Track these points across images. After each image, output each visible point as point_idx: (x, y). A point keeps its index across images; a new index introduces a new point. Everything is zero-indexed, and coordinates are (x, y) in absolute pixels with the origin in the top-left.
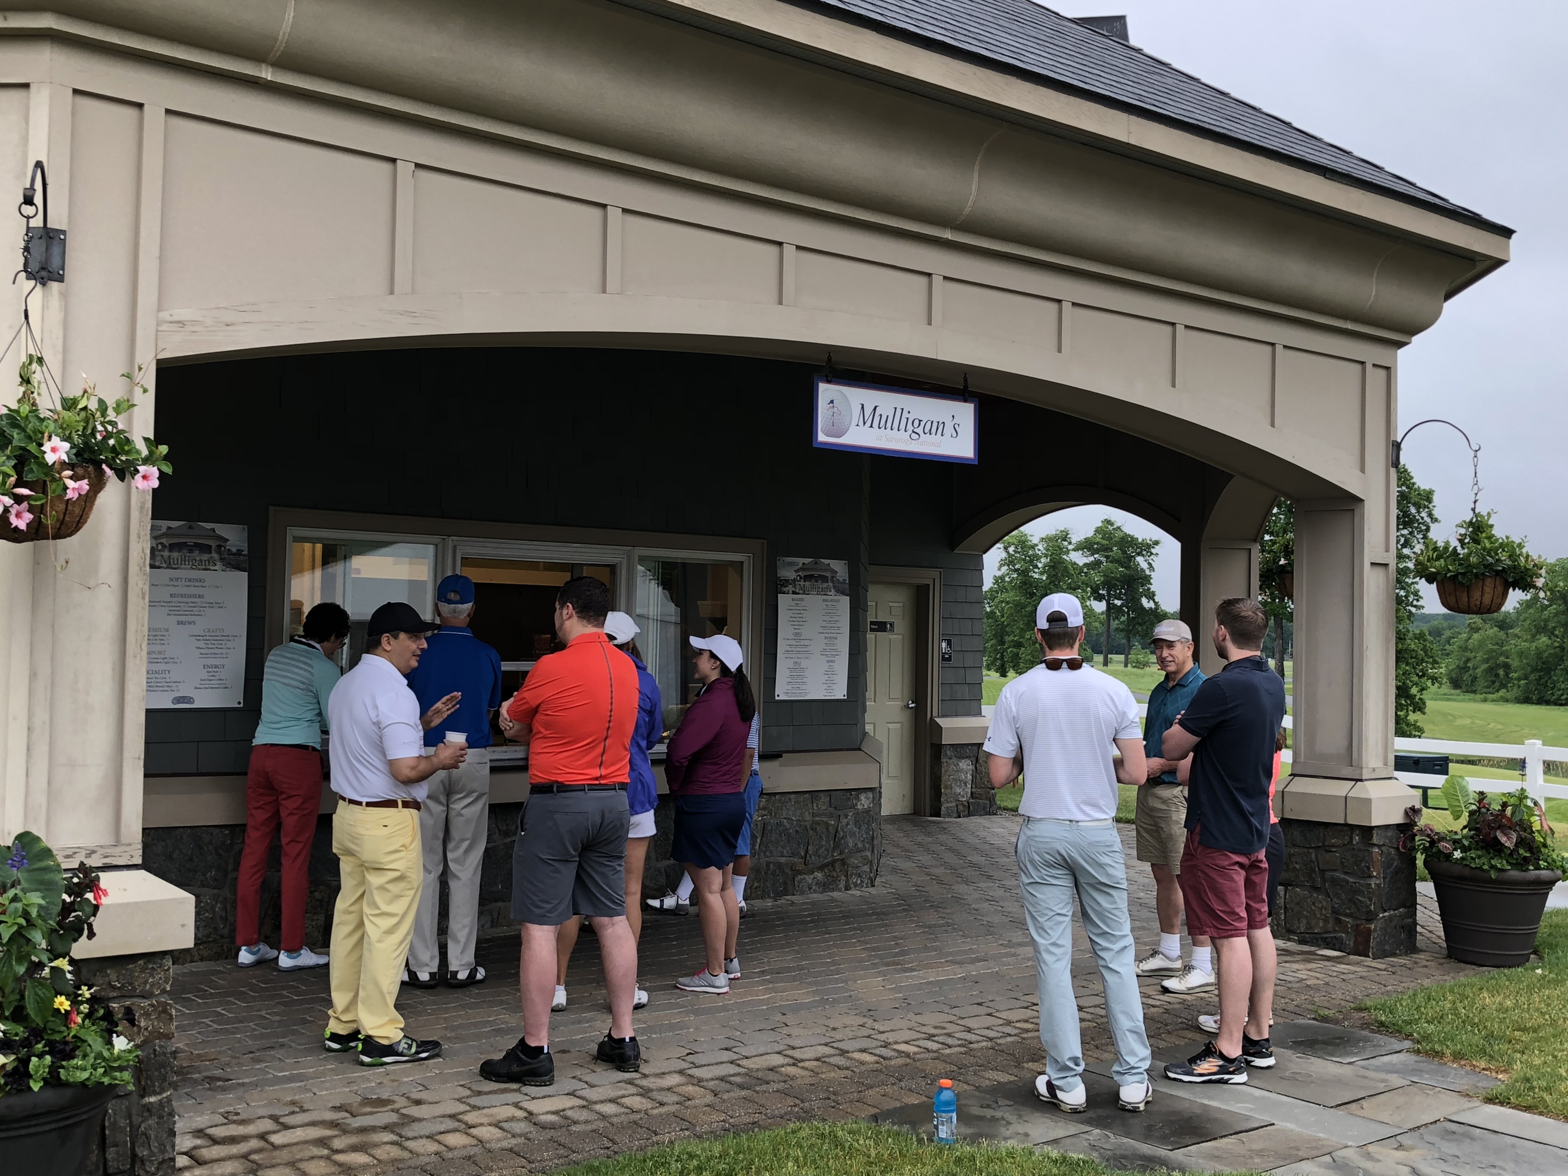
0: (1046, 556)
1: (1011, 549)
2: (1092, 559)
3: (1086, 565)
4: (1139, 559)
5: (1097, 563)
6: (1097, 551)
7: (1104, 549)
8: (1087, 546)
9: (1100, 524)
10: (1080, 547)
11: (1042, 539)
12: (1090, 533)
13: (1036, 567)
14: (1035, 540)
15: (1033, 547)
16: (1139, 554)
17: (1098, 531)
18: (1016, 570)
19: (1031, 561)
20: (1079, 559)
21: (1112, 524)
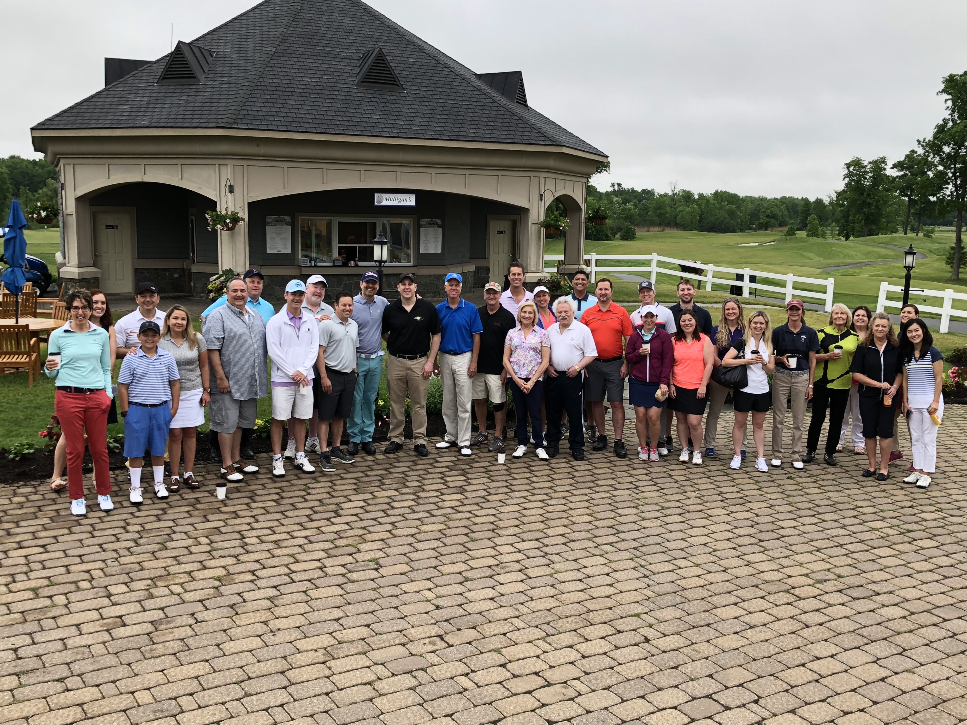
0: (871, 172)
1: (851, 169)
2: (902, 173)
3: (897, 177)
5: (905, 175)
6: (906, 169)
7: (910, 167)
8: (898, 165)
9: (908, 153)
10: (894, 166)
11: (870, 163)
12: (902, 158)
13: (866, 178)
14: (866, 163)
15: (865, 167)
16: (930, 170)
17: (907, 156)
18: (854, 180)
19: (863, 175)
20: (892, 173)
21: (916, 152)
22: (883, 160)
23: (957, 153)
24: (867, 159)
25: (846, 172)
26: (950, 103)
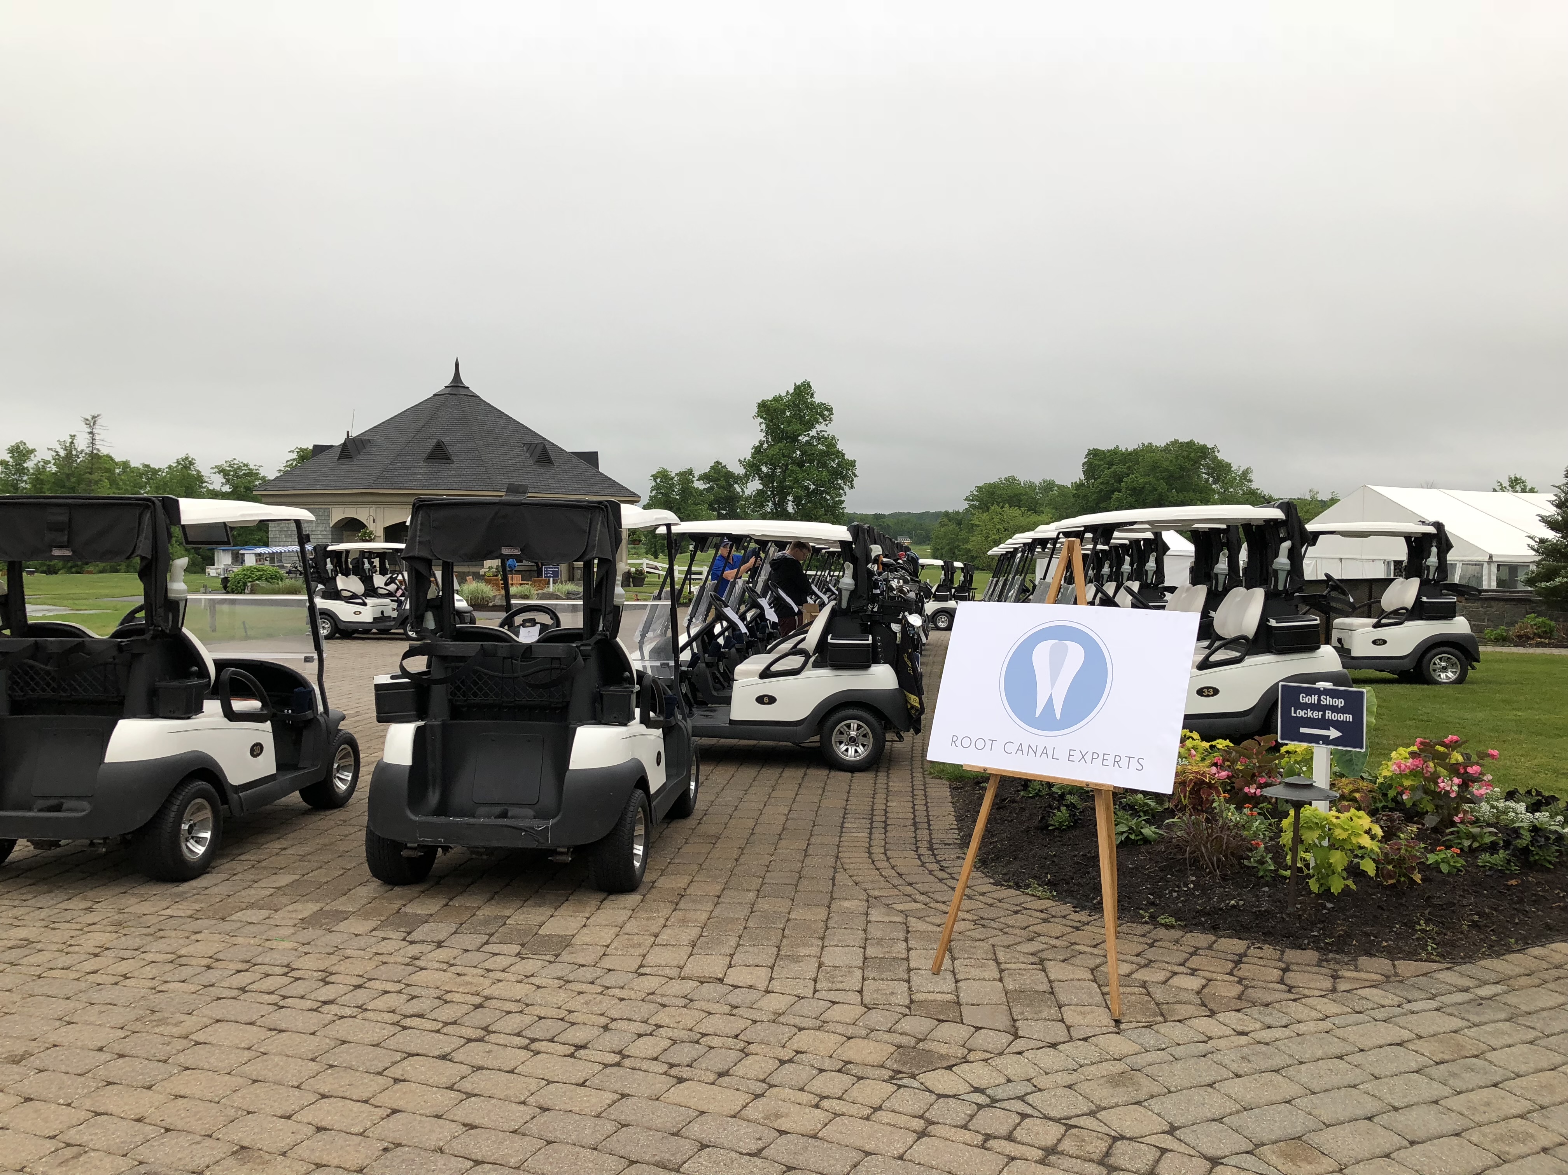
0: (679, 484)
1: (658, 480)
2: (708, 485)
4: (736, 486)
5: (712, 488)
6: (712, 481)
7: (716, 480)
8: (704, 477)
10: (701, 478)
11: (677, 474)
12: (708, 470)
14: (673, 475)
16: (736, 483)
17: (712, 468)
18: (662, 493)
20: (700, 485)
22: (690, 472)
23: (773, 472)
24: (674, 470)
25: (654, 484)
26: (764, 426)
